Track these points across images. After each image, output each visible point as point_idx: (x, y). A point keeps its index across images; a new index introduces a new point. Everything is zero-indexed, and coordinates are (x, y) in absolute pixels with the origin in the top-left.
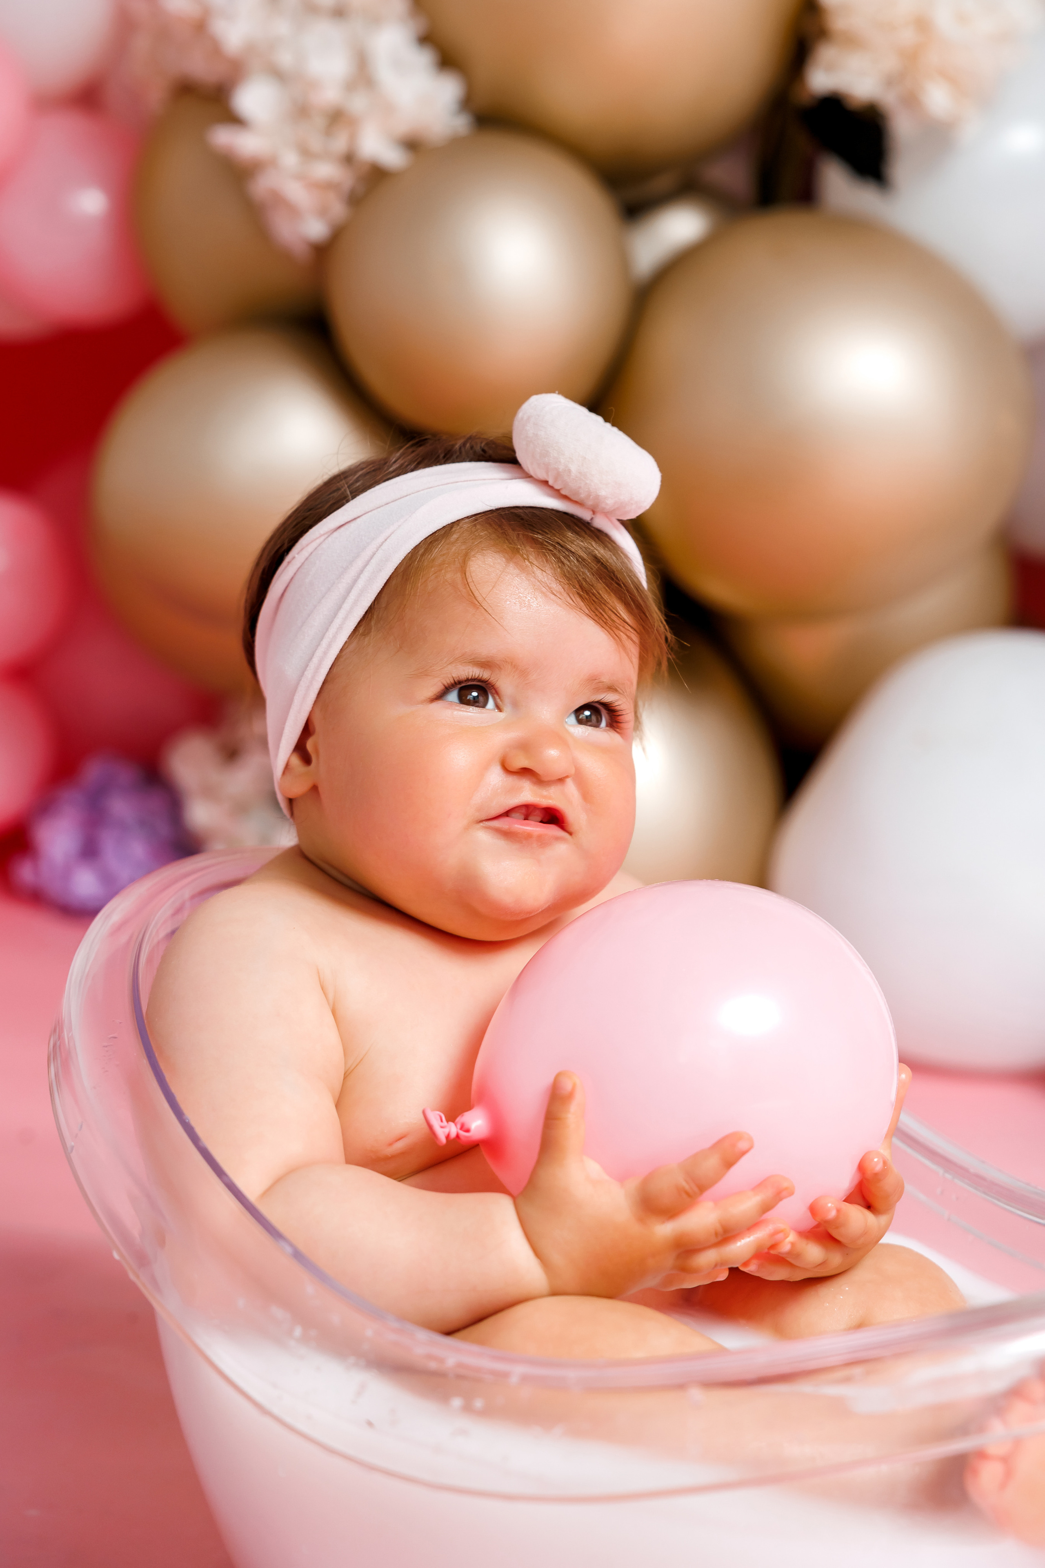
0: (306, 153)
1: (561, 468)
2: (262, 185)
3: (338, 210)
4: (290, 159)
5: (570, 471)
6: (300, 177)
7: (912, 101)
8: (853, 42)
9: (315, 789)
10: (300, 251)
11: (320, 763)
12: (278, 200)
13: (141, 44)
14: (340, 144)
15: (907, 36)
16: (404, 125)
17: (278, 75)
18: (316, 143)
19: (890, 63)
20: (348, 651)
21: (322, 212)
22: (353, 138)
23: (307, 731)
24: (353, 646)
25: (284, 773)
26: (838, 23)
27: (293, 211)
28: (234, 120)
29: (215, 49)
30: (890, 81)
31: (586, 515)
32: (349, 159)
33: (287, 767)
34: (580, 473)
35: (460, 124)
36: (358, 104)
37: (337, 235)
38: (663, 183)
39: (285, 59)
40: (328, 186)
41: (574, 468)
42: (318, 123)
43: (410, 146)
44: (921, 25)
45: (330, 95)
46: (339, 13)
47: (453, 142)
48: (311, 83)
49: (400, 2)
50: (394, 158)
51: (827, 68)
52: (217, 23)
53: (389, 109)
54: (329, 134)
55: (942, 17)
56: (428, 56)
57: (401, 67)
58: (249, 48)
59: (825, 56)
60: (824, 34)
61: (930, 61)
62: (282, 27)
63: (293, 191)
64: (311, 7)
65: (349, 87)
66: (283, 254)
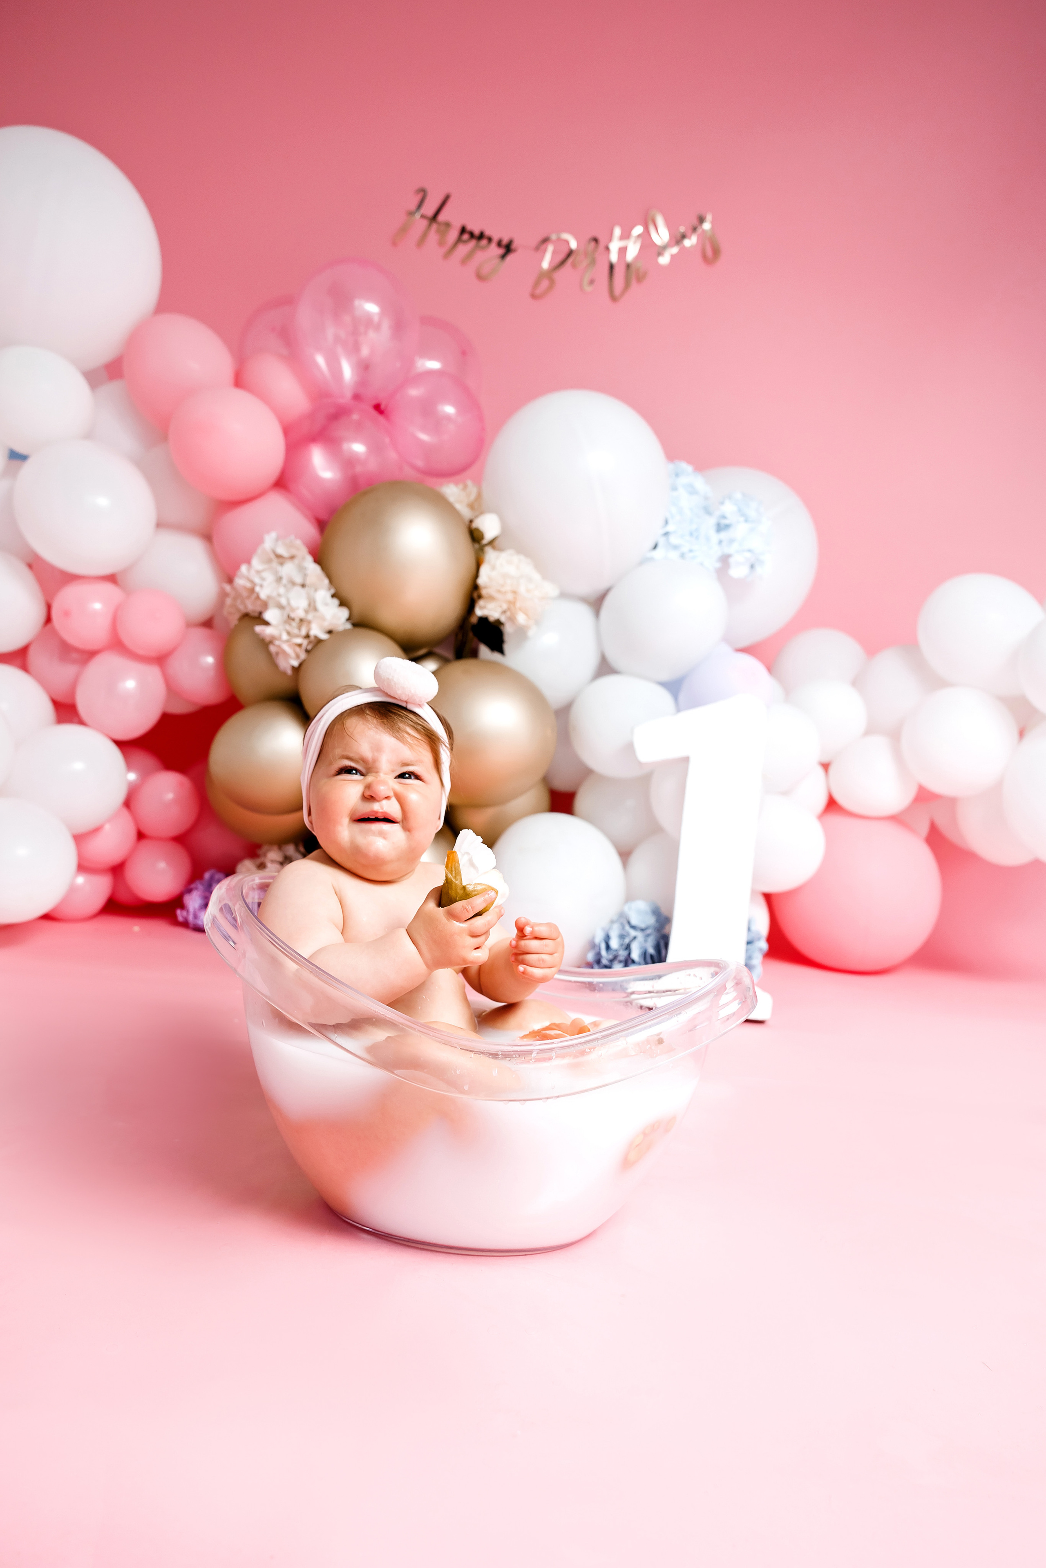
0: (291, 634)
2: (274, 647)
3: (303, 655)
4: (285, 637)
6: (289, 643)
7: (512, 619)
8: (491, 598)
10: (288, 670)
12: (280, 652)
14: (304, 632)
15: (510, 597)
16: (327, 625)
17: (281, 607)
18: (296, 631)
19: (504, 606)
21: (298, 656)
22: (308, 629)
26: (484, 592)
27: (286, 656)
28: (265, 623)
29: (257, 599)
30: (504, 612)
31: (404, 705)
32: (307, 636)
35: (349, 626)
36: (310, 617)
37: (302, 664)
38: (423, 650)
39: (283, 601)
40: (300, 645)
42: (294, 624)
43: (330, 632)
44: (514, 592)
45: (300, 613)
46: (303, 586)
47: (345, 632)
48: (293, 610)
49: (326, 581)
50: (324, 636)
51: (481, 608)
52: (257, 589)
53: (323, 618)
54: (299, 628)
55: (522, 590)
56: (336, 602)
57: (326, 604)
58: (269, 597)
59: (481, 603)
60: (480, 597)
61: (518, 605)
62: (282, 590)
63: (286, 648)
64: (293, 584)
65: (307, 610)
66: (282, 672)
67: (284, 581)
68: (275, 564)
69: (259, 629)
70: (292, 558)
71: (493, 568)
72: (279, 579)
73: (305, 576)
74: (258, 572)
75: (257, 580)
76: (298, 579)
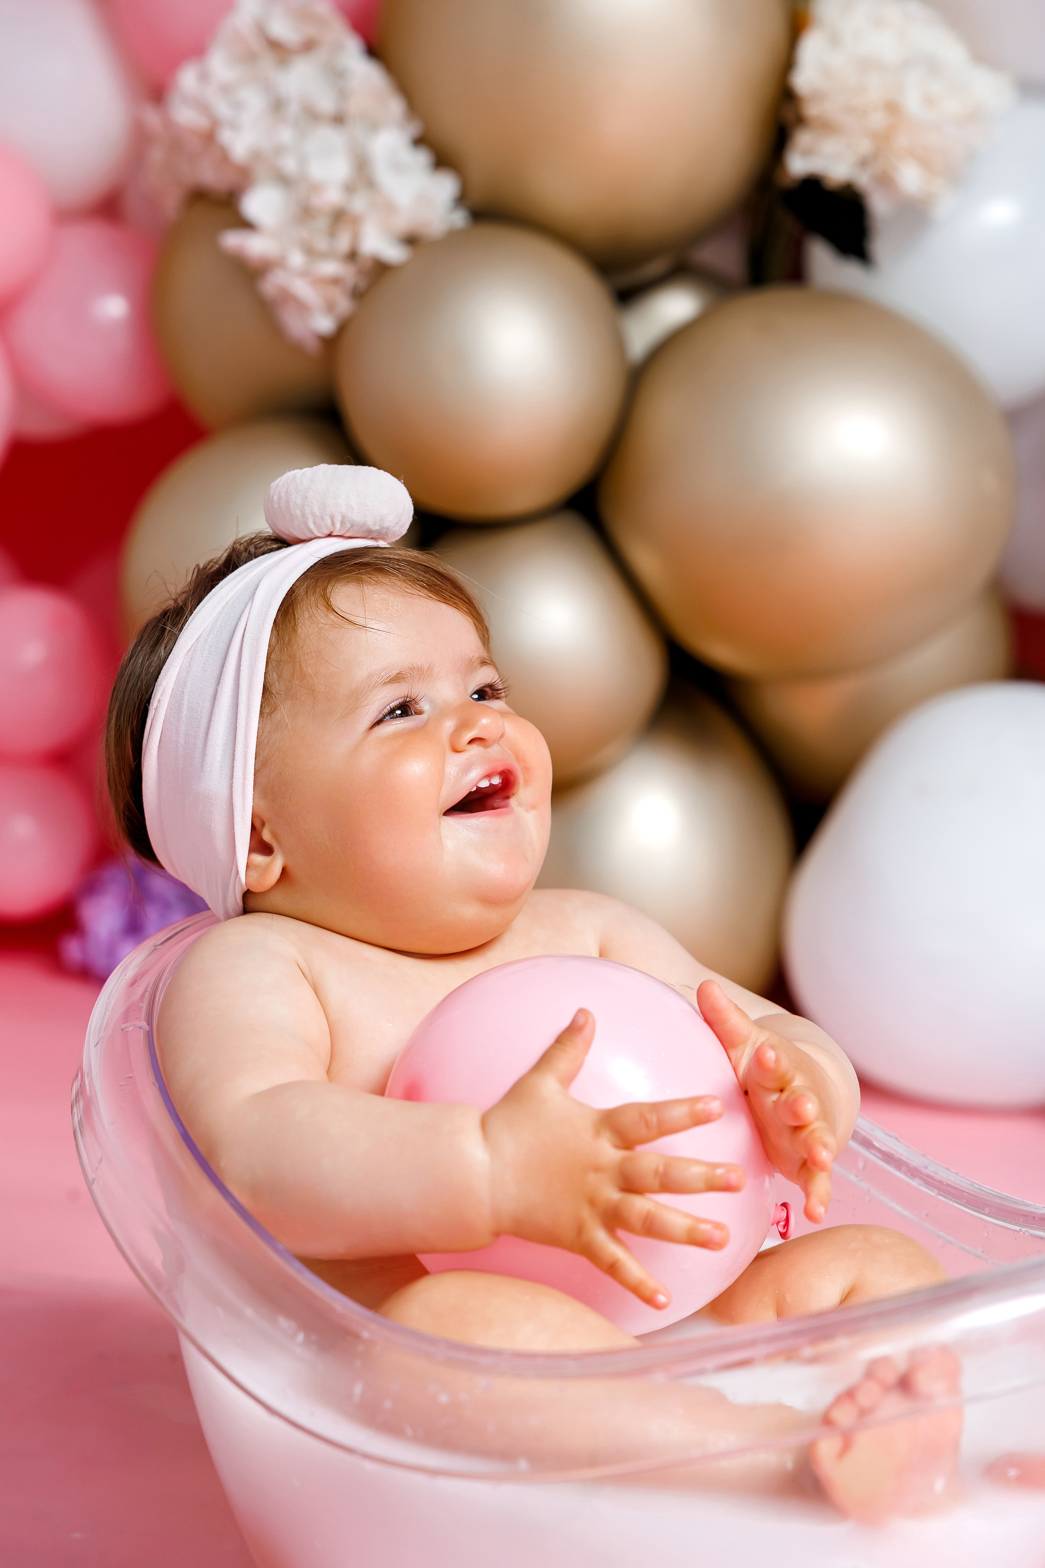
0: (310, 252)
2: (271, 285)
3: (344, 305)
4: (297, 259)
6: (305, 274)
7: (886, 180)
8: (827, 127)
10: (312, 346)
12: (287, 297)
13: (157, 155)
14: (343, 243)
15: (878, 120)
16: (403, 222)
17: (284, 180)
18: (321, 243)
19: (865, 146)
21: (330, 307)
22: (356, 237)
26: (811, 110)
27: (302, 307)
28: (246, 225)
29: (224, 157)
30: (864, 163)
32: (352, 256)
35: (459, 219)
36: (359, 204)
37: (343, 328)
38: (656, 267)
39: (289, 165)
40: (335, 281)
42: (322, 223)
43: (411, 240)
44: (893, 108)
45: (332, 196)
46: (339, 120)
47: (452, 237)
48: (315, 188)
49: (395, 106)
50: (393, 253)
51: (808, 153)
52: (226, 136)
53: (389, 207)
54: (332, 233)
55: (912, 102)
56: (421, 158)
57: (397, 167)
58: (256, 155)
59: (803, 139)
60: (800, 121)
61: (903, 140)
62: (286, 135)
63: (303, 289)
64: (311, 115)
65: (350, 188)
66: (296, 349)
67: (293, 109)
68: (267, 63)
69: (232, 240)
70: (309, 46)
71: (835, 40)
72: (278, 106)
73: (343, 94)
74: (226, 90)
75: (223, 109)
76: (326, 103)
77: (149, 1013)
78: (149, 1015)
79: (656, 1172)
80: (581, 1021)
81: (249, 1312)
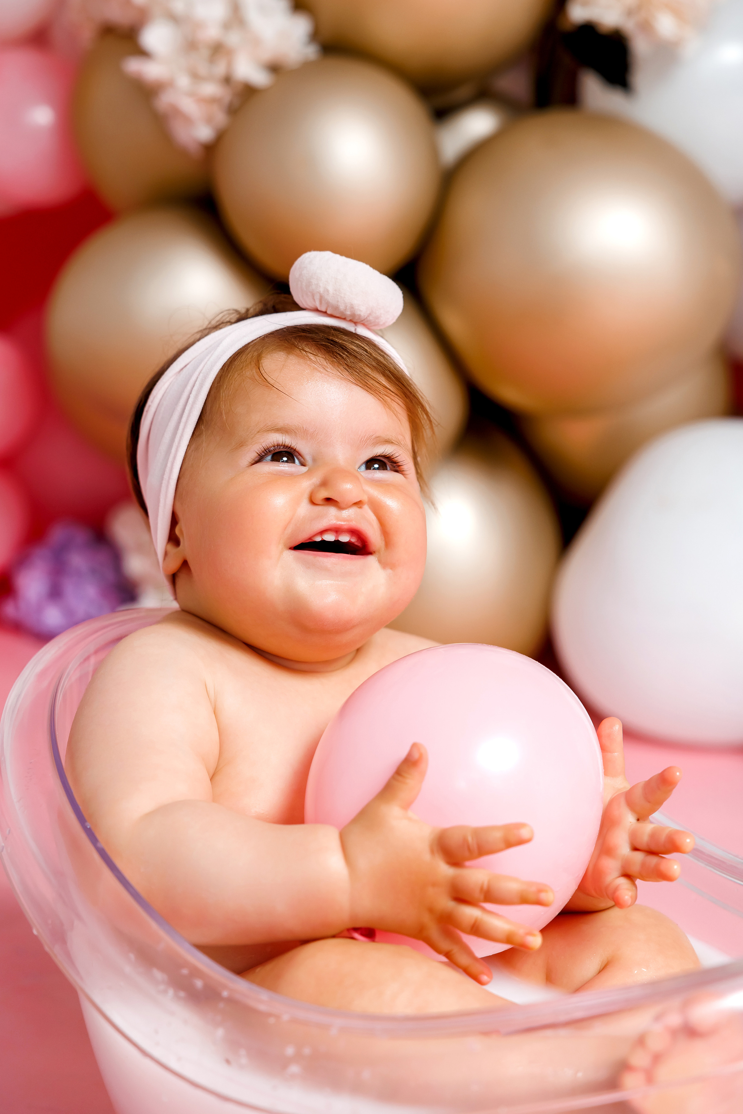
0: (195, 76)
1: (321, 290)
2: (164, 101)
3: (221, 118)
4: (183, 82)
5: (328, 291)
6: (191, 94)
7: (647, 27)
9: (185, 564)
10: (193, 149)
11: (184, 542)
12: (176, 112)
14: (220, 69)
16: (267, 54)
17: (174, 18)
18: (203, 69)
20: (190, 451)
21: (209, 120)
22: (230, 65)
23: (174, 521)
24: (193, 447)
25: (164, 559)
27: (187, 120)
28: (142, 53)
30: (630, 12)
32: (227, 80)
33: (166, 554)
34: (336, 290)
35: (311, 52)
36: (233, 39)
37: (221, 137)
38: (463, 92)
39: (178, 6)
40: (213, 100)
41: (331, 289)
42: (204, 53)
43: (273, 69)
45: (213, 33)
47: (306, 67)
48: (198, 25)
50: (260, 79)
53: (256, 42)
54: (212, 61)
56: (283, 3)
57: (263, 9)
63: (187, 104)
65: (226, 27)
66: (181, 152)
69: (131, 65)
77: (52, 705)
78: (52, 707)
79: (482, 889)
80: (416, 755)
81: (128, 969)
